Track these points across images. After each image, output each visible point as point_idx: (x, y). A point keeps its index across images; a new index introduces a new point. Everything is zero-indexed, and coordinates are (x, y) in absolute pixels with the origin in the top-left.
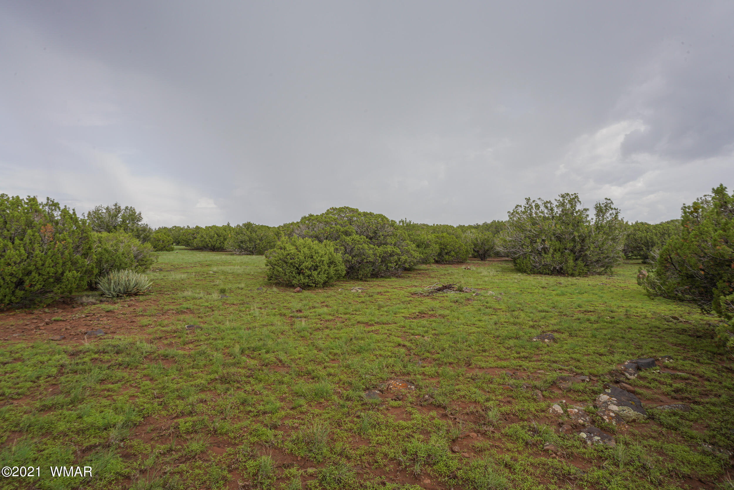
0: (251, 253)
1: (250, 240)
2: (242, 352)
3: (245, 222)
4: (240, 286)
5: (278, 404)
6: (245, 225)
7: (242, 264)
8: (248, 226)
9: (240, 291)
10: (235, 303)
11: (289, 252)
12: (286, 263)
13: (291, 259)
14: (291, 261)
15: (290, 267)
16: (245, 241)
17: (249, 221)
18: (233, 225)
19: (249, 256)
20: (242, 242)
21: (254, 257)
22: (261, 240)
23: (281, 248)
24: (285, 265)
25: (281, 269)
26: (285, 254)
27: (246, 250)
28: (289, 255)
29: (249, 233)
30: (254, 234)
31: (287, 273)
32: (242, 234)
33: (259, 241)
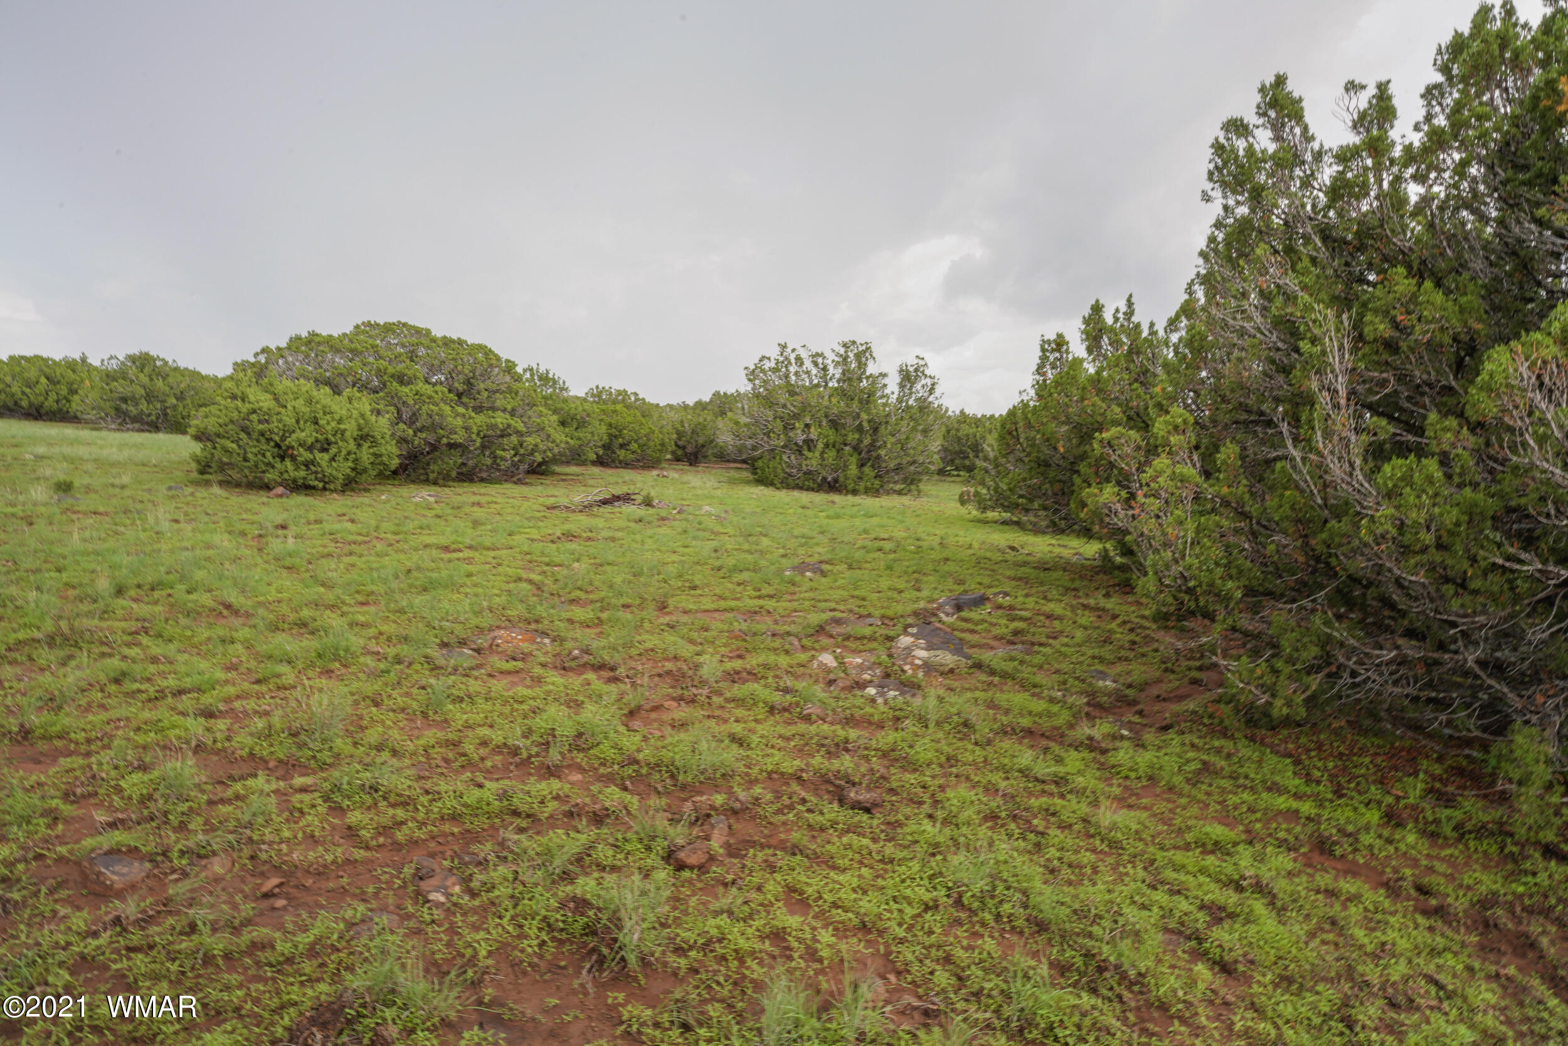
0: (154, 427)
1: (150, 397)
2: (120, 591)
3: (135, 350)
4: (117, 481)
5: (220, 675)
6: (132, 358)
7: (121, 446)
8: (143, 361)
9: (117, 490)
10: (101, 509)
11: (256, 406)
12: (248, 434)
13: (260, 422)
14: (261, 427)
15: (258, 441)
16: (133, 398)
17: (144, 350)
18: (95, 361)
19: (147, 435)
20: (124, 400)
21: (161, 436)
22: (180, 397)
23: (234, 397)
24: (243, 435)
25: (234, 446)
26: (244, 410)
27: (136, 419)
28: (254, 412)
29: (144, 379)
30: (160, 383)
31: (250, 456)
32: (124, 379)
33: (174, 401)
